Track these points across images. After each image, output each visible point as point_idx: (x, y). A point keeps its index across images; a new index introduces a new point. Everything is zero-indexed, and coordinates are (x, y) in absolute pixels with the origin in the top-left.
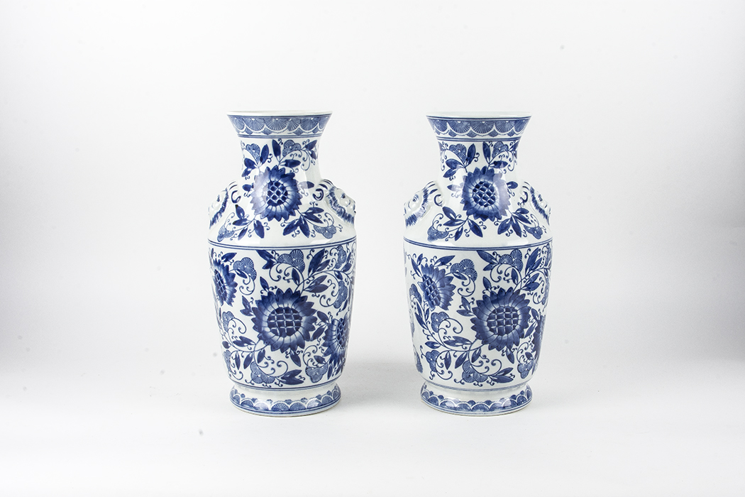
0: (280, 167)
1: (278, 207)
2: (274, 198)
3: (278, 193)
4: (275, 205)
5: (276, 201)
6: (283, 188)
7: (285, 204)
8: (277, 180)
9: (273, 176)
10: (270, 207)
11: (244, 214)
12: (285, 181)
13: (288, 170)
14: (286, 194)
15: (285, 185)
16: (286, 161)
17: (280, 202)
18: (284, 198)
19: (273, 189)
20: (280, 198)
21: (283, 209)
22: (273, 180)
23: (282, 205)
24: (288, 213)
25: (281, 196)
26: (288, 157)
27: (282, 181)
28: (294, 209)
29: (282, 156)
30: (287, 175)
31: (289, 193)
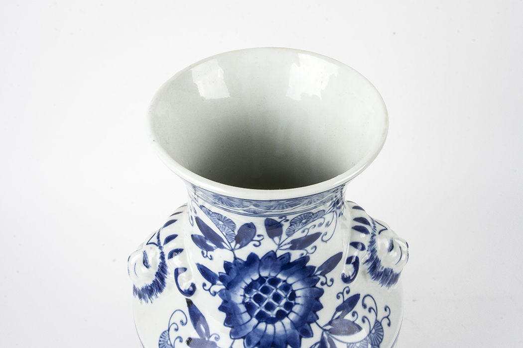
0: (279, 253)
1: (278, 325)
2: (269, 307)
3: (277, 298)
4: (272, 321)
5: (272, 314)
6: (287, 287)
7: (292, 316)
8: (273, 274)
9: (265, 268)
10: (262, 326)
11: (207, 328)
12: (290, 275)
13: (296, 255)
14: (293, 296)
15: (290, 281)
16: (293, 242)
17: (281, 315)
18: (289, 306)
19: (266, 290)
20: (280, 306)
21: (288, 326)
22: (264, 274)
23: (286, 321)
24: (298, 333)
25: (284, 301)
26: (298, 235)
27: (284, 274)
28: (309, 323)
29: (284, 236)
30: (295, 263)
31: (298, 293)
